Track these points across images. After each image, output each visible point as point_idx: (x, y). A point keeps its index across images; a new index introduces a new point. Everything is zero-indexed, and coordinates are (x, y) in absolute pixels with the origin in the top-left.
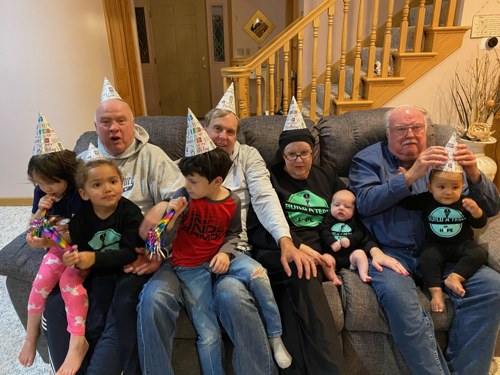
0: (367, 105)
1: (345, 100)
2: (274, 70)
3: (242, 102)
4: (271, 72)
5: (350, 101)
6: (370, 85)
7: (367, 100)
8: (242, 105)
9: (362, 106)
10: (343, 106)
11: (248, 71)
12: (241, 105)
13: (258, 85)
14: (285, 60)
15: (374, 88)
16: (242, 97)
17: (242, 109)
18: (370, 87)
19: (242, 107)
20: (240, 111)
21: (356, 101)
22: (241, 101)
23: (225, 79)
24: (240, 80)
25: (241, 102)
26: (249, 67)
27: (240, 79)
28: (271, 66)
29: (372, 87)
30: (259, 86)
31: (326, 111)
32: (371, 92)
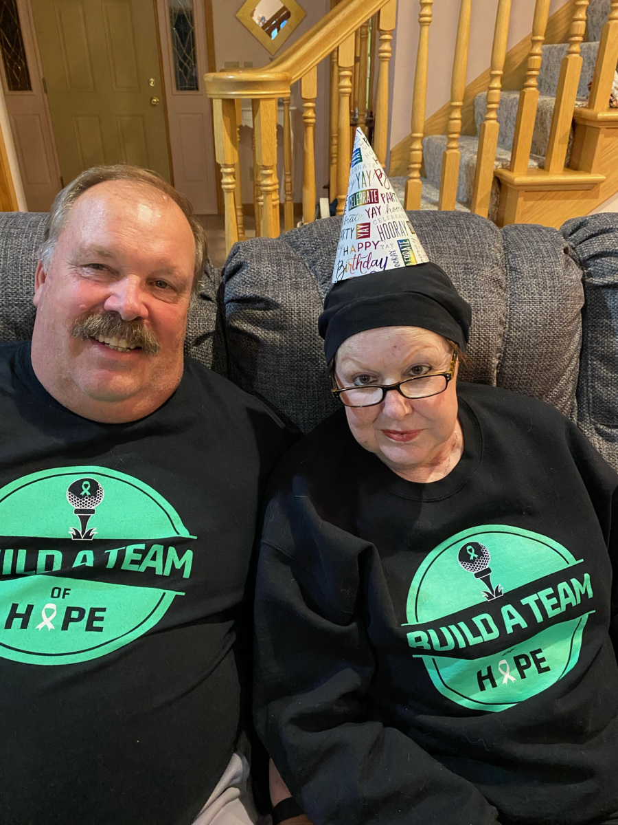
0: (587, 187)
1: (530, 172)
2: (350, 84)
3: (269, 172)
4: (342, 90)
5: (537, 174)
6: (601, 131)
7: (589, 171)
8: (269, 182)
9: (572, 187)
10: (526, 188)
11: (285, 81)
12: (265, 182)
13: (307, 125)
14: (382, 54)
15: (610, 139)
16: (268, 159)
17: (268, 193)
18: (601, 136)
19: (269, 188)
20: (262, 198)
21: (557, 174)
22: (266, 168)
23: (218, 106)
24: (261, 107)
25: (265, 172)
26: (287, 70)
27: (261, 103)
28: (343, 73)
29: (607, 136)
30: (310, 130)
31: (481, 201)
32: (602, 150)
